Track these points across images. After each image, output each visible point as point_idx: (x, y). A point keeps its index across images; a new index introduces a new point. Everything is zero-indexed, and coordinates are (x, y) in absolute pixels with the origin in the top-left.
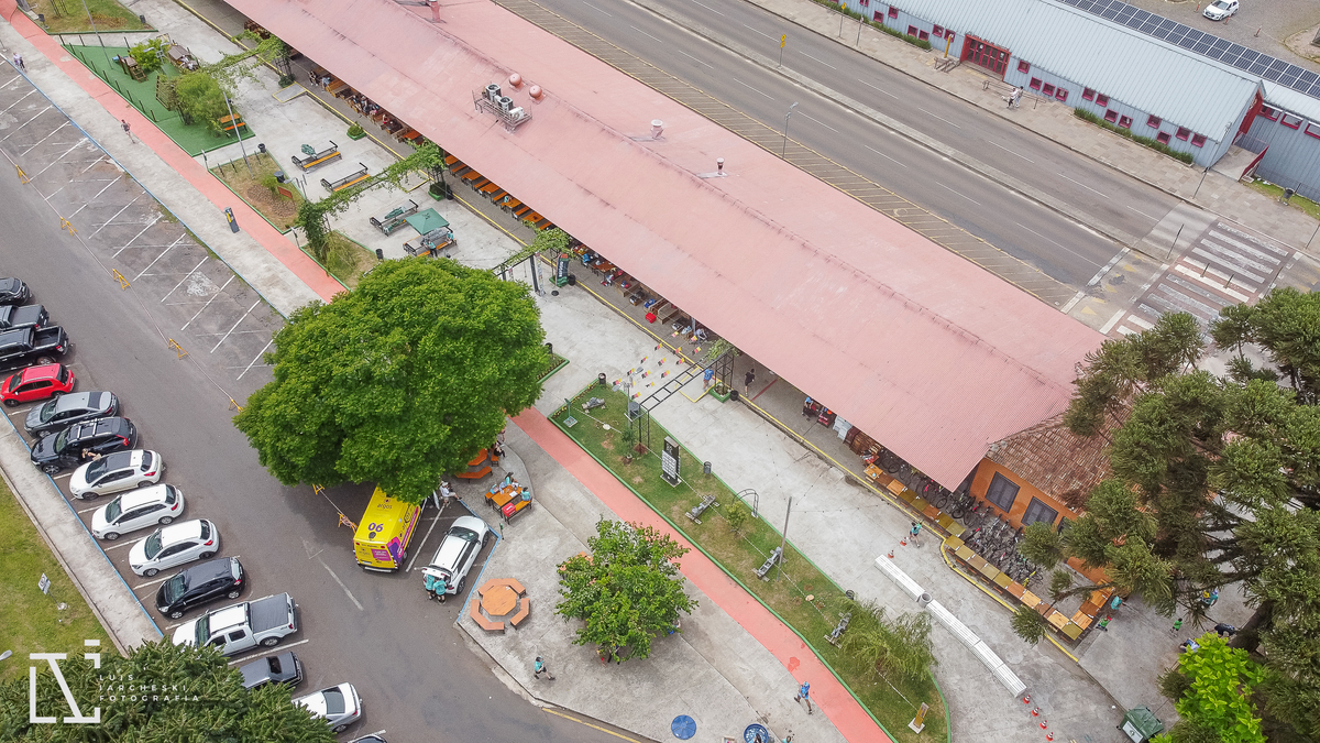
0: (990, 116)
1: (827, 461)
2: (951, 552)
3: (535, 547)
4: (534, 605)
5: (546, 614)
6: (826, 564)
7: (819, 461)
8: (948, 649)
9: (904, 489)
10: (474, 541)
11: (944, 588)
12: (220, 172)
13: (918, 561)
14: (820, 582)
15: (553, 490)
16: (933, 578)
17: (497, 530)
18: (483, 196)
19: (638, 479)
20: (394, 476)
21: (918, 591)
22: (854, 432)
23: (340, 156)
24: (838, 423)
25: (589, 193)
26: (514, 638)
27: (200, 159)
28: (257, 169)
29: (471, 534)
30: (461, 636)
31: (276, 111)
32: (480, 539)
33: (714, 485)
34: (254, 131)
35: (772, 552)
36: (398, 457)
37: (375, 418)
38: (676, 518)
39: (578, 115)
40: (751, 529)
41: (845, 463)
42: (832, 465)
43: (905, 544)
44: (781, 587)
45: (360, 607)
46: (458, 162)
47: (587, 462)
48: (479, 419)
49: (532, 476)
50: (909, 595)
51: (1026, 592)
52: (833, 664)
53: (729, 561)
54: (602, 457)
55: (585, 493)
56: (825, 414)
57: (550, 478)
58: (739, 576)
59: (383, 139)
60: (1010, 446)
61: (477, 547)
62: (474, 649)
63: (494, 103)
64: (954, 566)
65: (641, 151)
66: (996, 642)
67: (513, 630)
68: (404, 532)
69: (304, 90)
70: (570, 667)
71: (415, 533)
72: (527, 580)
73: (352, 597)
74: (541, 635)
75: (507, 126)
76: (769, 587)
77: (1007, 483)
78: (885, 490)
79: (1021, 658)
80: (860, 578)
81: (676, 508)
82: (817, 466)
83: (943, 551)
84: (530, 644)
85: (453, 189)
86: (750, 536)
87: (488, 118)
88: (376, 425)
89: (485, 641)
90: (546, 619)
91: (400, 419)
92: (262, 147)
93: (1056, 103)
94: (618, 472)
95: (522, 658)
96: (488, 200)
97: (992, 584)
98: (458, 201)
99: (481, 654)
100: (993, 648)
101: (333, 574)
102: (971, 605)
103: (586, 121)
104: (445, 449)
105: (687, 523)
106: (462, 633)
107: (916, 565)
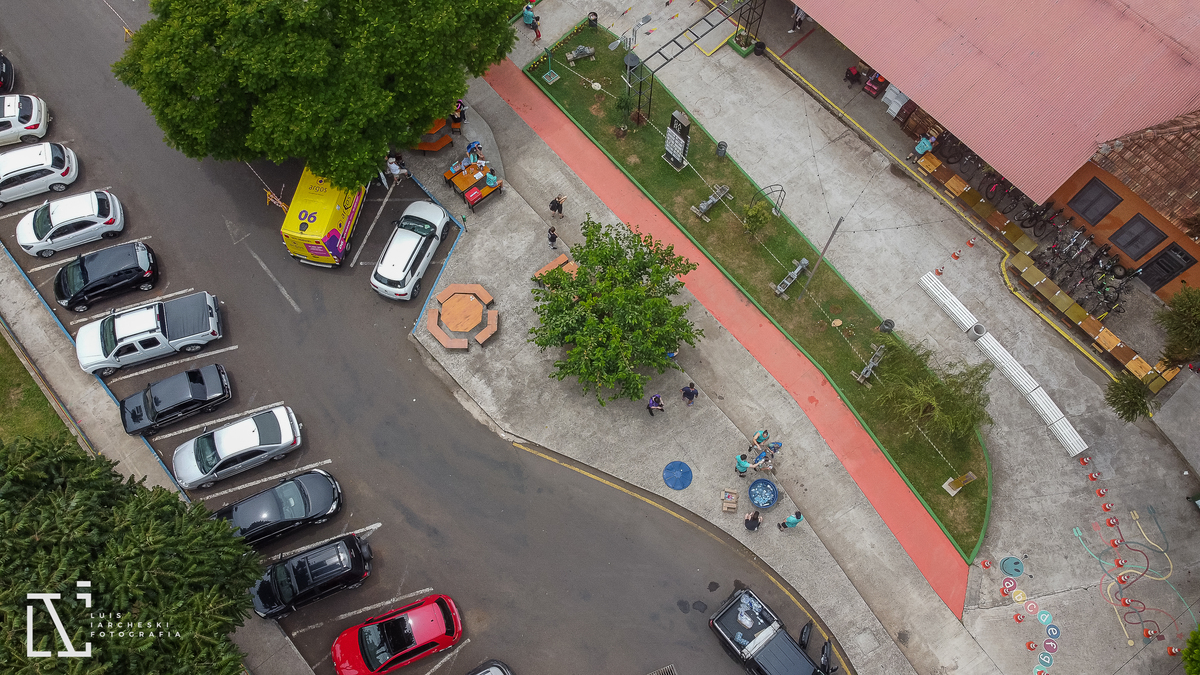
1: (870, 144)
2: (1015, 272)
3: (505, 243)
4: (504, 318)
5: (518, 330)
6: (859, 280)
7: (859, 143)
8: (997, 394)
9: (967, 188)
10: (431, 236)
11: (1000, 316)
13: (971, 281)
14: (850, 303)
15: (528, 169)
16: (988, 304)
17: (458, 220)
19: (633, 159)
20: (325, 157)
21: (968, 320)
22: (910, 108)
24: (889, 95)
26: (480, 357)
29: (427, 227)
30: (417, 351)
32: (439, 233)
33: (727, 171)
35: (795, 262)
36: (326, 135)
37: (293, 81)
38: (678, 211)
40: (770, 230)
41: (892, 148)
42: (875, 149)
43: (957, 258)
44: (803, 307)
45: (297, 308)
47: (569, 133)
48: (431, 83)
49: (502, 149)
50: (956, 324)
51: (1103, 331)
52: (859, 408)
53: (741, 271)
54: (589, 126)
55: (567, 175)
56: (875, 82)
57: (524, 152)
58: (752, 291)
60: (1127, 148)
61: (434, 243)
62: (433, 367)
64: (1015, 290)
66: (1055, 387)
67: (479, 347)
68: (345, 220)
70: (547, 396)
71: (361, 218)
72: (495, 286)
73: (287, 296)
74: (511, 355)
76: (788, 307)
77: (1107, 191)
78: (940, 186)
79: (1083, 408)
80: (899, 299)
81: (679, 199)
82: (857, 149)
83: (1004, 269)
84: (498, 365)
86: (770, 240)
88: (294, 89)
89: (446, 360)
90: (518, 336)
91: (325, 81)
94: (610, 148)
95: (489, 383)
97: (1060, 316)
99: (441, 374)
100: (1052, 395)
101: (263, 265)
102: (1030, 338)
104: (389, 121)
105: (692, 219)
106: (419, 347)
107: (969, 286)
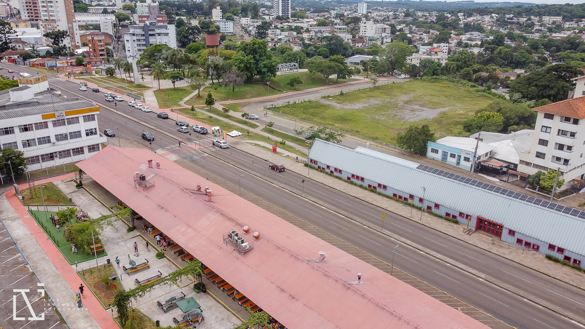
0: (499, 257)
12: (83, 274)
18: (223, 291)
23: (149, 267)
25: (283, 291)
27: (74, 267)
28: (103, 272)
31: (122, 243)
34: (108, 253)
39: (279, 248)
46: (212, 272)
59: (174, 259)
63: (234, 241)
65: (313, 268)
69: (139, 234)
75: (240, 253)
85: (206, 286)
87: (230, 248)
92: (108, 261)
93: (533, 252)
96: (225, 294)
98: (209, 294)
103: (283, 251)
